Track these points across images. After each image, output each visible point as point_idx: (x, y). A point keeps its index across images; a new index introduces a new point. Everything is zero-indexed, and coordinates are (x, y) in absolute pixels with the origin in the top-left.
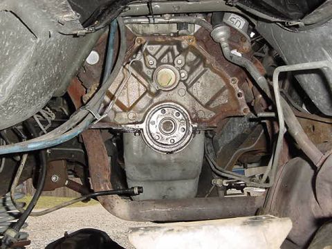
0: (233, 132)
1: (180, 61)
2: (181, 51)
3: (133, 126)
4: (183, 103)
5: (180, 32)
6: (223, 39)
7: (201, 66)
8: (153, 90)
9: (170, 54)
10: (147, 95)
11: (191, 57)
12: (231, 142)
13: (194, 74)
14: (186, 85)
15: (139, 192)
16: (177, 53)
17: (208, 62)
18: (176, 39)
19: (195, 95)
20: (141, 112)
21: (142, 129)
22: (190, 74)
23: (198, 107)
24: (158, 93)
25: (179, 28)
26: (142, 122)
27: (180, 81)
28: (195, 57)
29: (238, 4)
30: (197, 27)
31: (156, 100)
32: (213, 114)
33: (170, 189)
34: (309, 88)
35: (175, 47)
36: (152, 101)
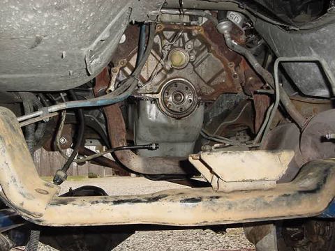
0: (222, 107)
1: (189, 46)
2: (191, 37)
3: (151, 96)
4: (191, 80)
5: (192, 23)
6: (226, 31)
7: (206, 51)
8: (168, 68)
9: (181, 39)
10: (163, 71)
11: (198, 43)
12: (219, 116)
13: (200, 57)
14: (193, 66)
15: (156, 148)
16: (187, 39)
17: (212, 48)
18: (189, 28)
19: (200, 74)
20: (156, 85)
21: (158, 99)
22: (196, 56)
23: (202, 84)
24: (171, 70)
25: (191, 20)
26: (157, 93)
27: (189, 62)
28: (200, 44)
29: (248, 8)
30: (205, 20)
31: (168, 76)
32: (213, 90)
33: (171, 150)
34: (295, 74)
35: (186, 34)
36: (165, 76)
